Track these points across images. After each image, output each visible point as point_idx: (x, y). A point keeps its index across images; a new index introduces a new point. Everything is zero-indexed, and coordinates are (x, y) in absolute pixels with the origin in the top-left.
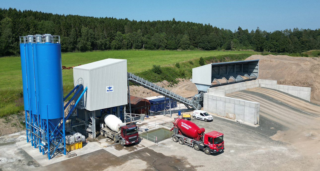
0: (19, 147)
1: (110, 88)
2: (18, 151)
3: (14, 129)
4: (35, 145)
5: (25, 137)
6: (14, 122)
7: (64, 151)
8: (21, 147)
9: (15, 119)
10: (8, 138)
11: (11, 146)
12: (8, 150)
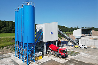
0: (12, 59)
1: (52, 32)
2: (11, 61)
3: (10, 51)
4: (19, 58)
5: (15, 54)
6: (10, 48)
7: (34, 61)
8: (13, 59)
9: (11, 47)
10: (7, 55)
11: (8, 58)
12: (6, 60)
